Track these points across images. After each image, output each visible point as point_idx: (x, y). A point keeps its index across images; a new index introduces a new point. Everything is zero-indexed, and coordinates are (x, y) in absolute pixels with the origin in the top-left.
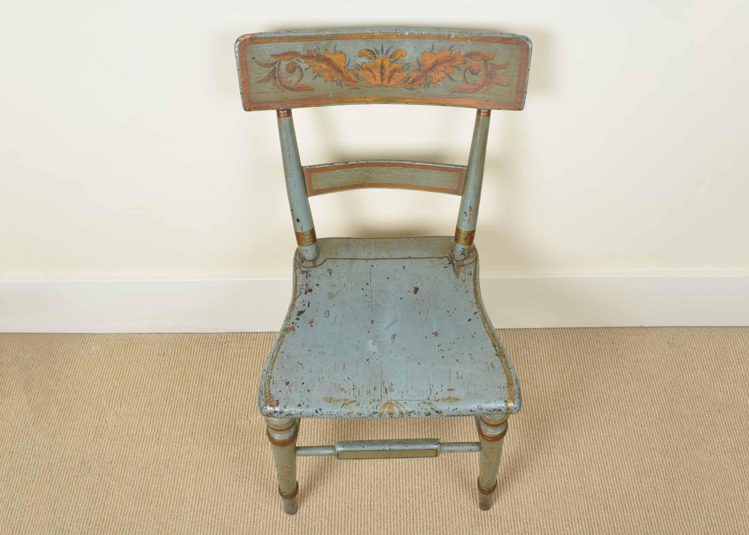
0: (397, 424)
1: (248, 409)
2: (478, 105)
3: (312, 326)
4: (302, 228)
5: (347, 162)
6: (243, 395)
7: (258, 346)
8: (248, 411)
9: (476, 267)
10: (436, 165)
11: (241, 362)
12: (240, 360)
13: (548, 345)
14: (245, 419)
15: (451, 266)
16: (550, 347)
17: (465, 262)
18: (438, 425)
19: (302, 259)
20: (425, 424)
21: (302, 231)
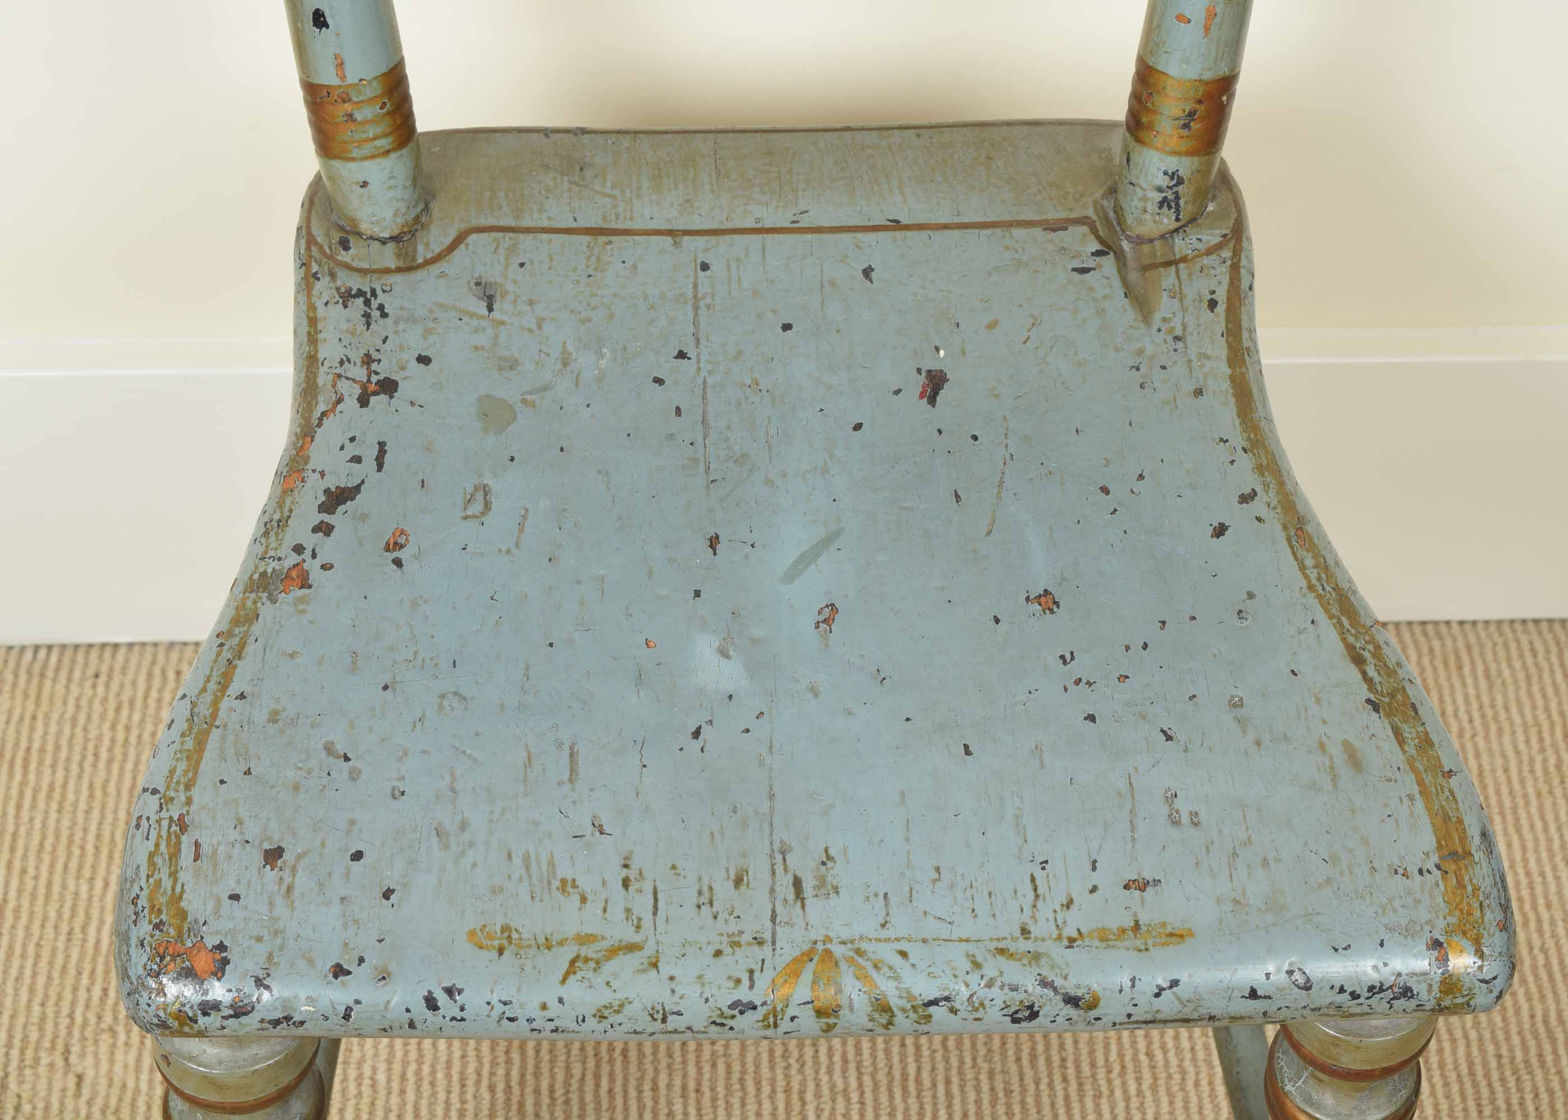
0: (811, 1086)
1: (71, 1016)
3: (398, 563)
4: (340, 65)
6: (46, 953)
7: (118, 709)
8: (70, 1028)
9: (1235, 268)
11: (36, 791)
12: (32, 777)
13: (1540, 702)
14: (51, 1065)
15: (1108, 264)
16: (1547, 709)
17: (1181, 245)
18: (1016, 1087)
19: (342, 229)
20: (948, 1082)
21: (343, 77)
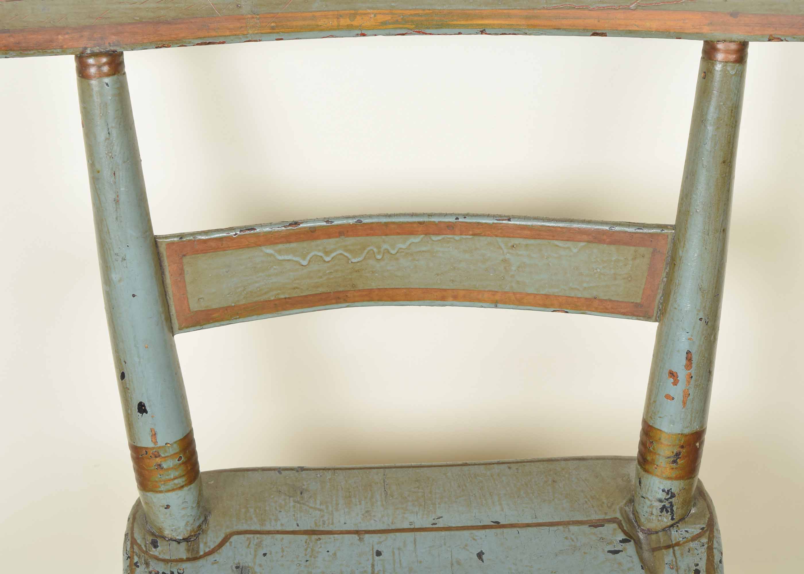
2: (706, 30)
4: (154, 435)
5: (296, 223)
9: (710, 549)
10: (575, 226)
15: (630, 547)
17: (676, 535)
19: (153, 534)
21: (156, 443)
